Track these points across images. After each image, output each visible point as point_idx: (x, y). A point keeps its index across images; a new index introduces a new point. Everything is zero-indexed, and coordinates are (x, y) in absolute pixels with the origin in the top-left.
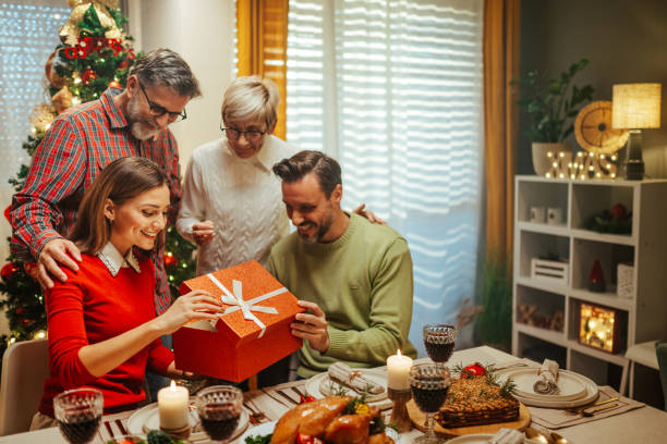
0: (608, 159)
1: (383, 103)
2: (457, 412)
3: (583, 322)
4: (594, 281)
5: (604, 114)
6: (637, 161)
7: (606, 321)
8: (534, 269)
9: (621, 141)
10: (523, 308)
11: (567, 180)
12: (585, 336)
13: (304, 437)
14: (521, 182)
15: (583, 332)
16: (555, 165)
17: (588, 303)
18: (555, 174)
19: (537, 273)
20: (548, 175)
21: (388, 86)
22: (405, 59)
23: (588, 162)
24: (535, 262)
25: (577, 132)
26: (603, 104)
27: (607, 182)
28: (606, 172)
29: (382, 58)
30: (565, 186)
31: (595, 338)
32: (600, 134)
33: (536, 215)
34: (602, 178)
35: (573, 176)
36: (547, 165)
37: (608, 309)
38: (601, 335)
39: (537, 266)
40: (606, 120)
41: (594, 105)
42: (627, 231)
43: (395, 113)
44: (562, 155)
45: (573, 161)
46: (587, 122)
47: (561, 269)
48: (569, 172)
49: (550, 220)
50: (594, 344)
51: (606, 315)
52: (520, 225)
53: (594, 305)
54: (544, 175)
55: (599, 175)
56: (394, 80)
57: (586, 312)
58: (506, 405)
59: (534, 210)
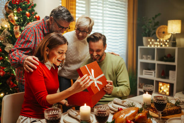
0: (166, 41)
1: (101, 24)
2: (165, 111)
3: (160, 87)
4: (163, 76)
5: (164, 29)
6: (175, 42)
7: (167, 87)
8: (144, 73)
9: (169, 36)
10: (140, 84)
11: (154, 47)
12: (160, 91)
13: (129, 121)
14: (140, 48)
15: (159, 90)
16: (151, 43)
17: (161, 82)
18: (151, 46)
19: (145, 74)
20: (149, 46)
21: (103, 20)
22: (108, 12)
23: (160, 42)
24: (144, 71)
25: (157, 34)
26: (164, 26)
27: (166, 48)
28: (166, 45)
29: (101, 11)
30: (154, 49)
31: (163, 92)
32: (163, 35)
33: (144, 57)
34: (165, 47)
35: (156, 46)
36: (148, 43)
37: (167, 83)
38: (165, 91)
39: (145, 72)
40: (165, 31)
41: (162, 26)
42: (174, 61)
43: (105, 28)
44: (153, 40)
45: (156, 42)
46: (160, 31)
47: (152, 73)
48: (155, 45)
49: (148, 59)
50: (163, 93)
51: (167, 85)
52: (140, 60)
53: (163, 82)
54: (147, 46)
55: (163, 46)
56: (105, 18)
57: (161, 84)
58: (178, 108)
59: (144, 56)
